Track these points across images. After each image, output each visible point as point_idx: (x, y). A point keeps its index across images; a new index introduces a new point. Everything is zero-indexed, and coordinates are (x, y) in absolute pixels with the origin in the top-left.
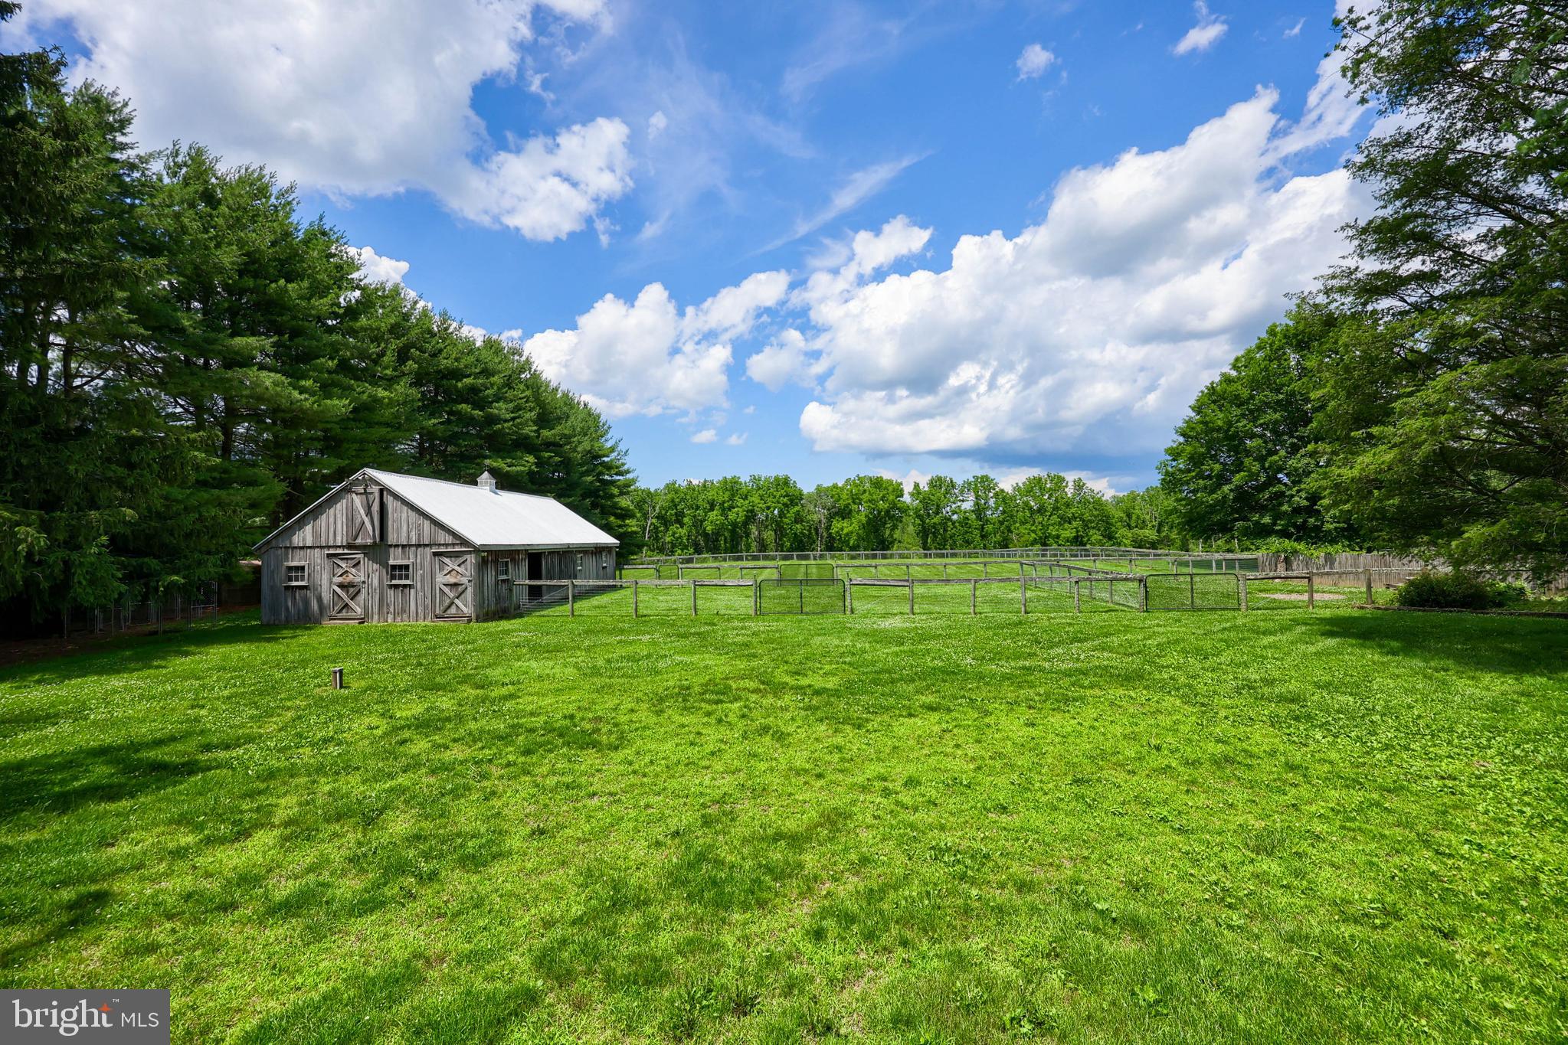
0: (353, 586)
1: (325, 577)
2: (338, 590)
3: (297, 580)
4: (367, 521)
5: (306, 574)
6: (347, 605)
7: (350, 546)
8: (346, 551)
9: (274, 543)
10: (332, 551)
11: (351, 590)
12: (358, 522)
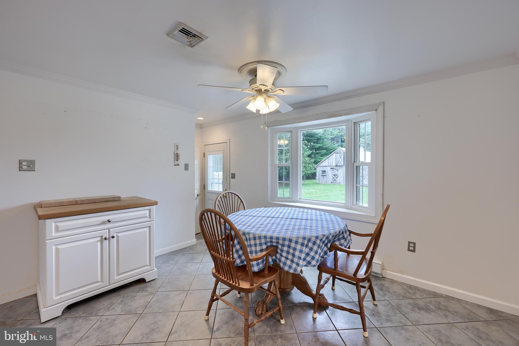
0: (337, 175)
1: (330, 173)
2: (333, 176)
3: (324, 174)
4: (340, 160)
5: (326, 172)
6: (335, 180)
7: (336, 166)
8: (335, 167)
9: (319, 165)
10: (332, 167)
11: (336, 176)
12: (338, 160)
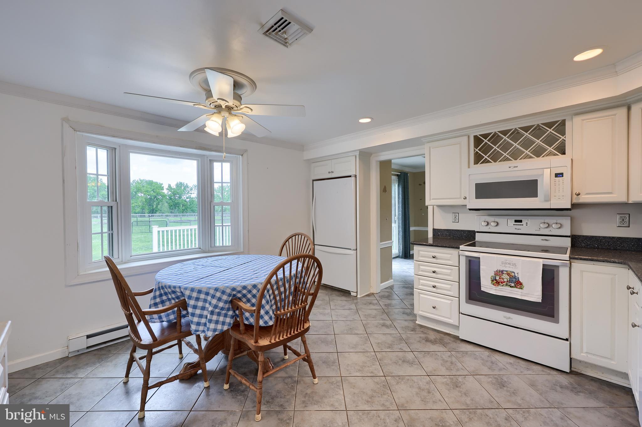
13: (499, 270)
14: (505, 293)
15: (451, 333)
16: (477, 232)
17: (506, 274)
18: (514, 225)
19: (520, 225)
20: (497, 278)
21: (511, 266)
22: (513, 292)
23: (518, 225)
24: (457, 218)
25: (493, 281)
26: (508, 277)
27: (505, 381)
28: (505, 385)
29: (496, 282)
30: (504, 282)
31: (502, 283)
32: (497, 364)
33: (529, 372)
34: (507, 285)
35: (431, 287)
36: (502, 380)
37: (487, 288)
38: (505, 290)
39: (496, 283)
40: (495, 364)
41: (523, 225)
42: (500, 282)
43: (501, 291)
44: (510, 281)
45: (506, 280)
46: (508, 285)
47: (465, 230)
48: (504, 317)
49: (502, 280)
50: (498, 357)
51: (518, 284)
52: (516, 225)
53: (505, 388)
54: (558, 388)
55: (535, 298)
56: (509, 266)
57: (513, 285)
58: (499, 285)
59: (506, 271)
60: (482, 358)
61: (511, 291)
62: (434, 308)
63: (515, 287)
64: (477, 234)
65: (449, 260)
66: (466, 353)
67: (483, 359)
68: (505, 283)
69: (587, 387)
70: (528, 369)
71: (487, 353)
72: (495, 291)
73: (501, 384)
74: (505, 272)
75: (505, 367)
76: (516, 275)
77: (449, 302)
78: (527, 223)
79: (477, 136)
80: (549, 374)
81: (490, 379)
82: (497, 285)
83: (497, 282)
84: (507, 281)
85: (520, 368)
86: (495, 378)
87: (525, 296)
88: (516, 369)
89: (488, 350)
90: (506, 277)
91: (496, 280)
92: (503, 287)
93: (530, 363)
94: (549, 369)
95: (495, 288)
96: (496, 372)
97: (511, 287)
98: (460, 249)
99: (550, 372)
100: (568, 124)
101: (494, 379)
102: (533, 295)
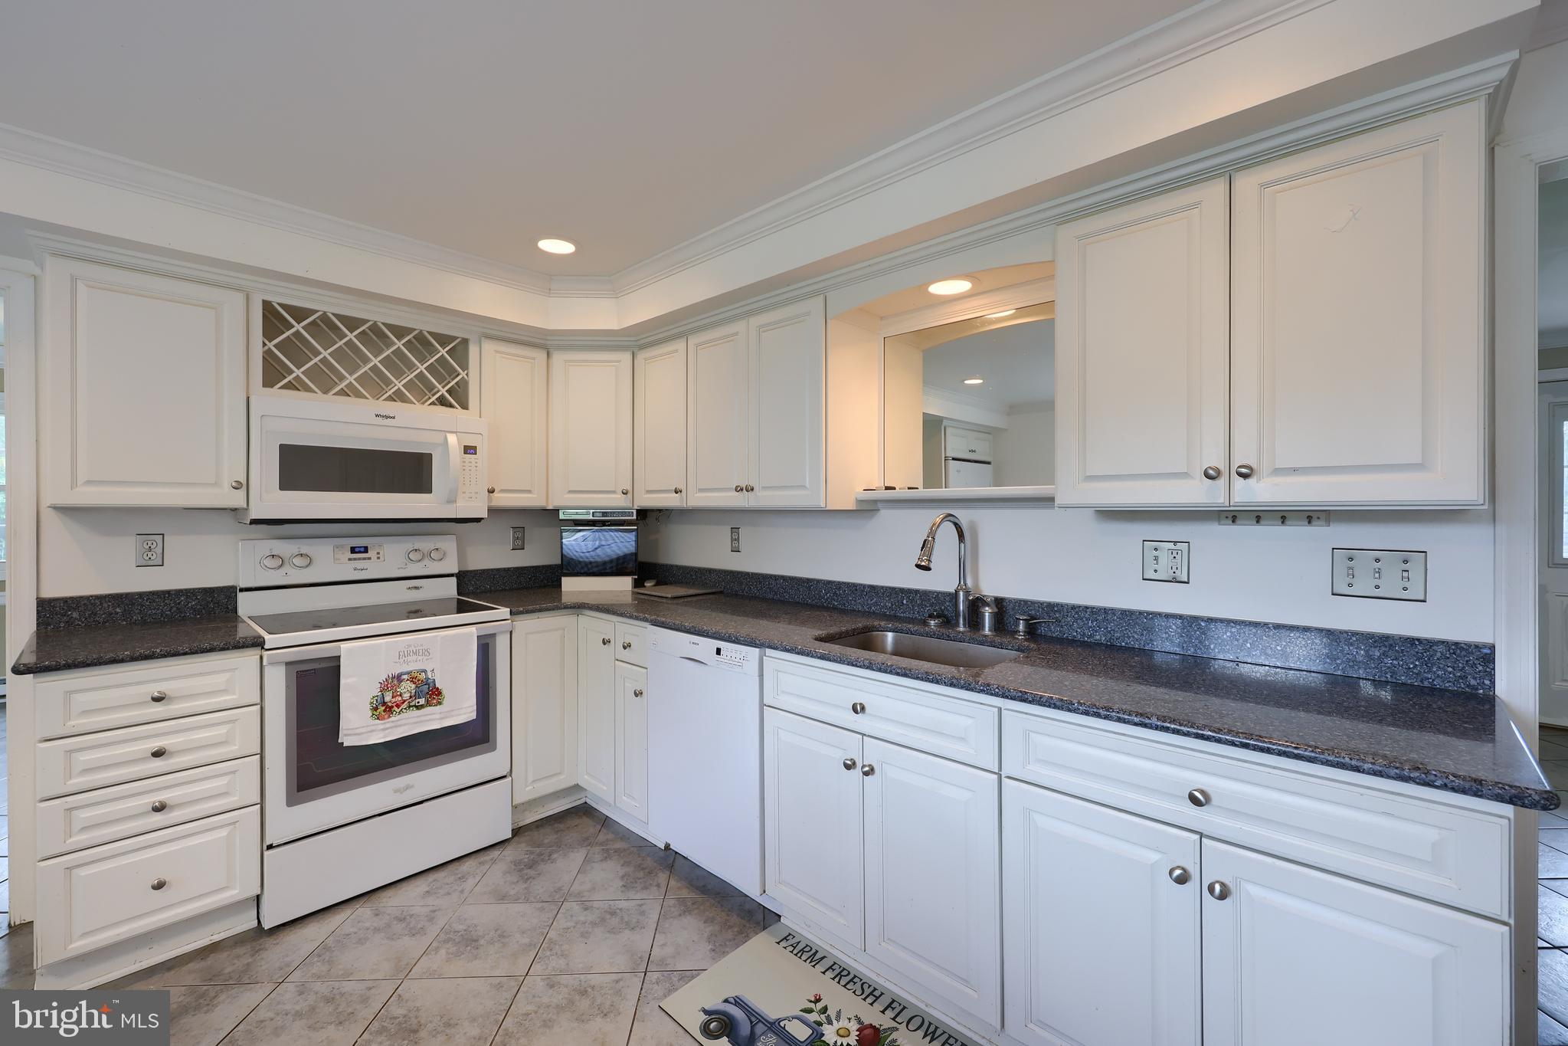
13: (391, 676)
14: (406, 727)
15: (217, 938)
16: (241, 590)
17: (408, 680)
18: (350, 559)
19: (364, 559)
20: (388, 698)
21: (420, 658)
22: (423, 718)
23: (360, 559)
24: (159, 550)
25: (376, 709)
26: (413, 686)
27: (465, 930)
28: (475, 938)
29: (383, 708)
30: (405, 701)
31: (398, 706)
32: (411, 916)
33: (471, 882)
34: (410, 707)
35: (148, 813)
36: (460, 934)
37: (362, 733)
38: (402, 722)
39: (385, 711)
40: (408, 917)
41: (370, 559)
42: (392, 707)
43: (396, 727)
44: (417, 695)
45: (406, 696)
46: (412, 706)
47: (194, 589)
48: (395, 791)
49: (400, 699)
50: (392, 901)
51: (431, 694)
52: (355, 559)
53: (482, 942)
54: (531, 872)
55: (465, 714)
56: (414, 657)
57: (423, 703)
58: (392, 713)
59: (408, 673)
60: (372, 928)
61: (419, 719)
62: (159, 886)
63: (428, 704)
64: (241, 596)
65: (225, 691)
66: (327, 949)
67: (377, 930)
68: (405, 705)
69: (546, 841)
70: (463, 878)
71: (363, 911)
72: (381, 734)
73: (468, 941)
74: (405, 677)
75: (431, 908)
76: (430, 675)
77: (225, 834)
78: (378, 553)
79: (270, 302)
80: (494, 861)
81: (443, 952)
82: (386, 716)
83: (387, 707)
84: (411, 697)
85: (451, 888)
86: (446, 941)
87: (447, 717)
88: (449, 894)
89: (357, 905)
90: (407, 688)
91: (384, 703)
92: (402, 715)
93: (451, 867)
94: (482, 853)
95: (382, 727)
96: (433, 931)
97: (418, 707)
98: (266, 647)
99: (492, 856)
100: (473, 350)
101: (447, 946)
102: (461, 709)
